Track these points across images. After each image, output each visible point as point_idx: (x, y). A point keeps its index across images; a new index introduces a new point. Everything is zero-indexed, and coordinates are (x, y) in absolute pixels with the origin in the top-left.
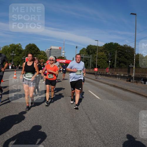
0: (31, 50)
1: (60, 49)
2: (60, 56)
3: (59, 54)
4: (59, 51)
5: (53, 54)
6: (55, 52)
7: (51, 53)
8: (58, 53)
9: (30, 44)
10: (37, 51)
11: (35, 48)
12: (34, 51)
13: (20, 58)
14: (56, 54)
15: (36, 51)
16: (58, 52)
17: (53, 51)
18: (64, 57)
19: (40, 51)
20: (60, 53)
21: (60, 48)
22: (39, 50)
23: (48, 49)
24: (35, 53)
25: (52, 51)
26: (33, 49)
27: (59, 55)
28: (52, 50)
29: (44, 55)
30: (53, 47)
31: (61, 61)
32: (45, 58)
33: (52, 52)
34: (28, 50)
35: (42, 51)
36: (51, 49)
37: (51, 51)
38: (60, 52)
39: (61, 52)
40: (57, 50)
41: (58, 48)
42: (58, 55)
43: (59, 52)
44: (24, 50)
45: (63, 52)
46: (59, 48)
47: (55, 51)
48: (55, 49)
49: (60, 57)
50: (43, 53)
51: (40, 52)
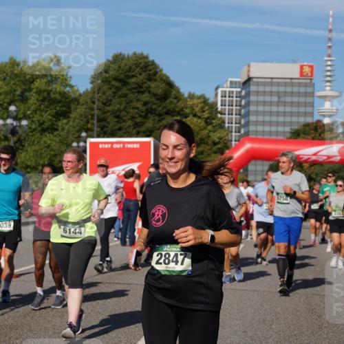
0: (124, 91)
1: (307, 76)
2: (309, 120)
3: (302, 110)
4: (303, 90)
5: (261, 108)
6: (275, 99)
7: (248, 104)
8: (292, 104)
9: (118, 58)
10: (164, 97)
11: (150, 79)
12: (146, 97)
13: (61, 142)
14: (281, 109)
15: (155, 95)
16: (292, 94)
17: (264, 93)
18: (333, 124)
19: (179, 97)
20: (306, 104)
21: (307, 70)
22: (178, 91)
23: (233, 84)
24: (150, 111)
25: (258, 93)
26: (140, 89)
27: (298, 115)
28: (253, 88)
29: (208, 122)
30: (259, 70)
31: (307, 152)
32: (215, 137)
33: (253, 98)
34: (109, 93)
35: (192, 96)
36: (249, 79)
37: (248, 94)
38: (306, 94)
39: (312, 94)
40: (290, 82)
41: (292, 71)
42: (292, 114)
43: (299, 94)
44: (86, 93)
45: (328, 91)
46: (302, 67)
47: (275, 89)
48: (272, 81)
49: (307, 125)
50: (197, 109)
51: (180, 104)
